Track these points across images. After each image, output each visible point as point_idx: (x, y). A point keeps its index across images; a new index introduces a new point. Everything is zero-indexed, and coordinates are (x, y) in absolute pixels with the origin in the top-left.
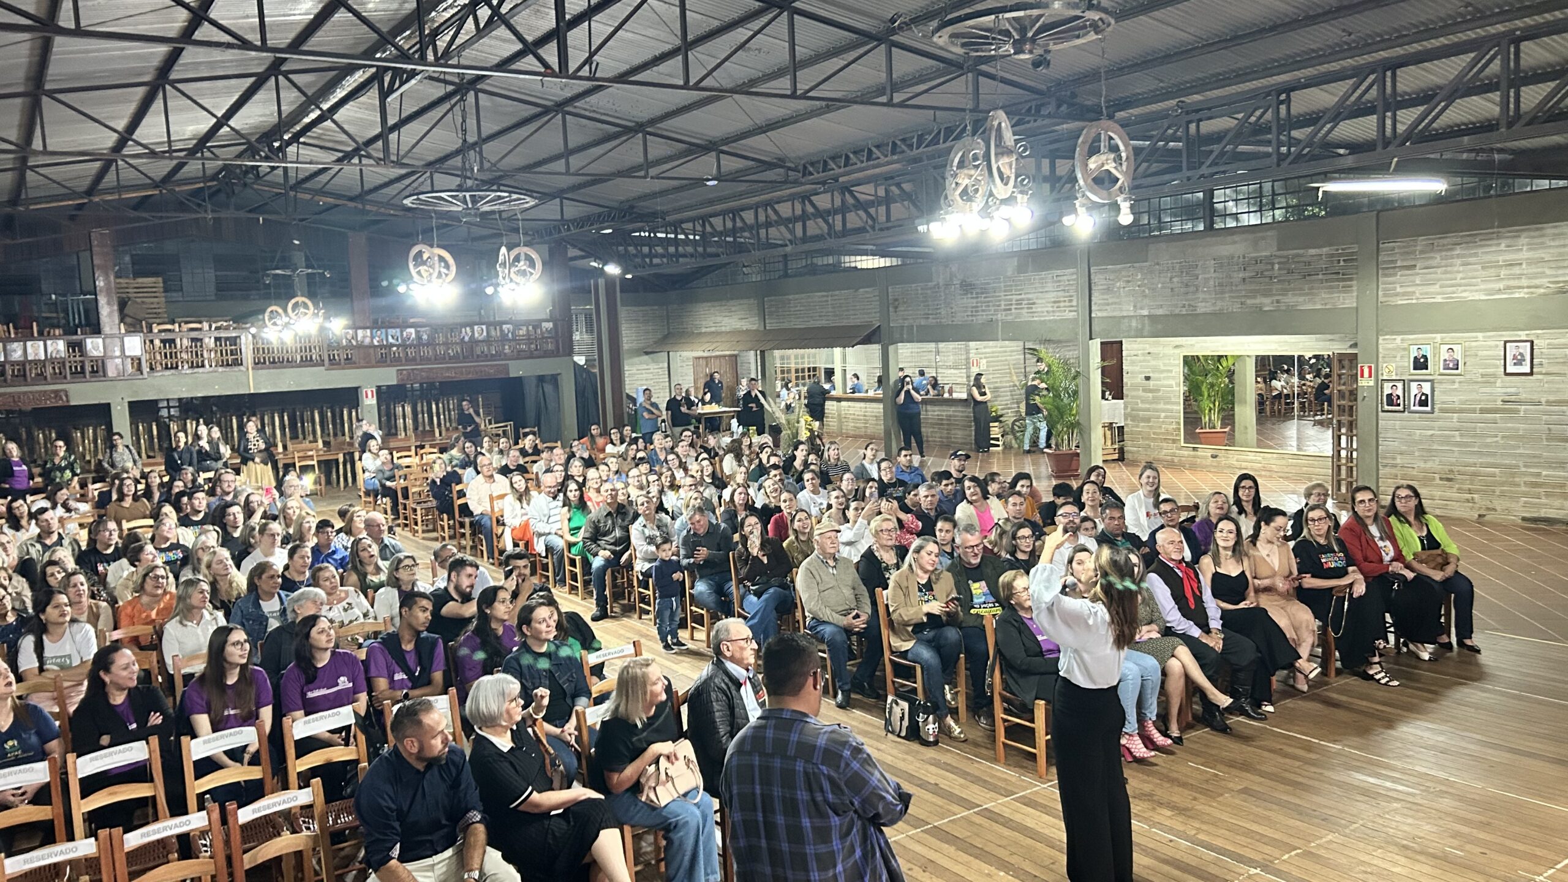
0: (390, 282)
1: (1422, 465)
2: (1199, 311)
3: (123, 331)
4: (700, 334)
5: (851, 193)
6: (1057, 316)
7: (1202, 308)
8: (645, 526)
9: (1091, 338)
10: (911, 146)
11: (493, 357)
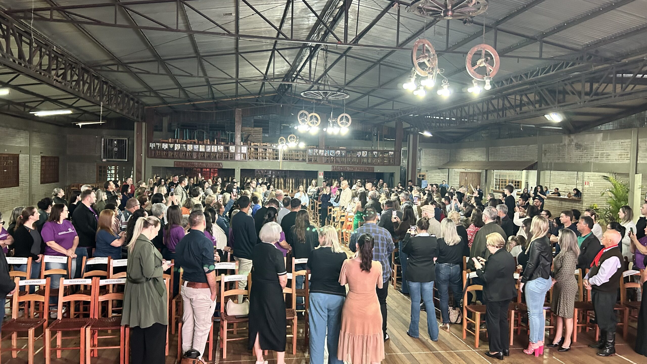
3: (242, 144)
4: (462, 161)
6: (620, 162)
9: (636, 173)
11: (368, 164)
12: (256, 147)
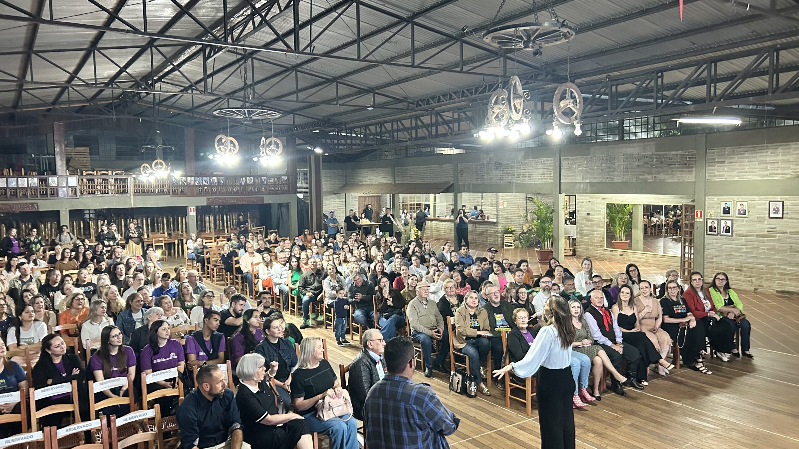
0: (205, 154)
1: (727, 262)
2: (615, 181)
3: (68, 173)
4: (362, 184)
5: (441, 116)
6: (543, 181)
7: (617, 179)
8: (331, 281)
9: (560, 193)
10: (471, 93)
11: (256, 193)
12: (91, 177)
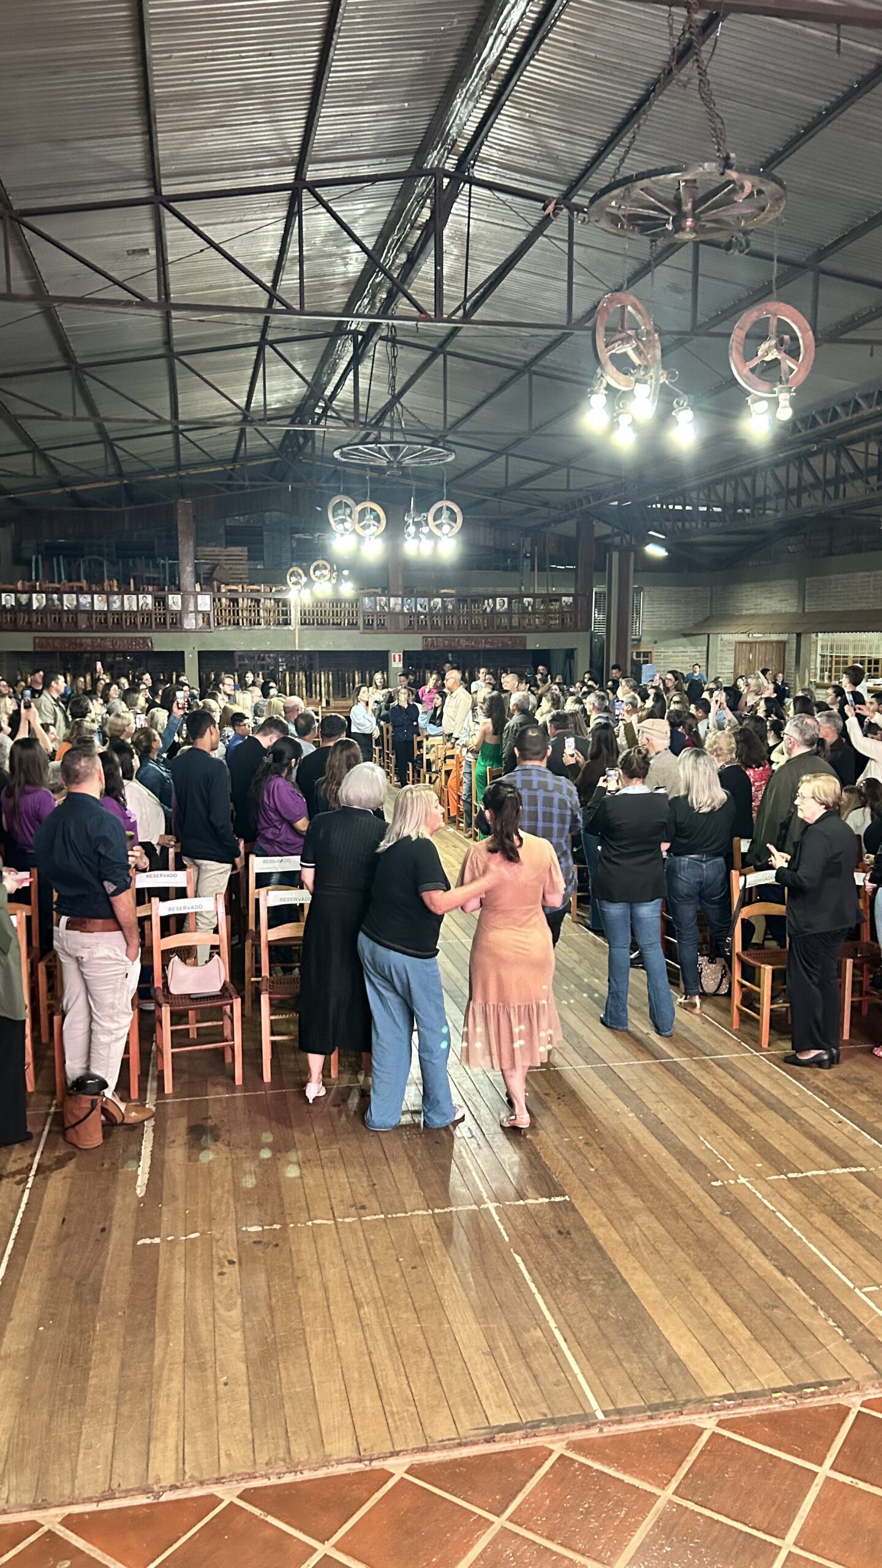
3: (198, 589)
4: (740, 615)
11: (512, 629)
12: (234, 596)
